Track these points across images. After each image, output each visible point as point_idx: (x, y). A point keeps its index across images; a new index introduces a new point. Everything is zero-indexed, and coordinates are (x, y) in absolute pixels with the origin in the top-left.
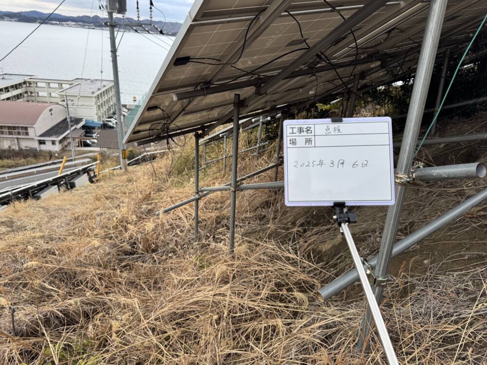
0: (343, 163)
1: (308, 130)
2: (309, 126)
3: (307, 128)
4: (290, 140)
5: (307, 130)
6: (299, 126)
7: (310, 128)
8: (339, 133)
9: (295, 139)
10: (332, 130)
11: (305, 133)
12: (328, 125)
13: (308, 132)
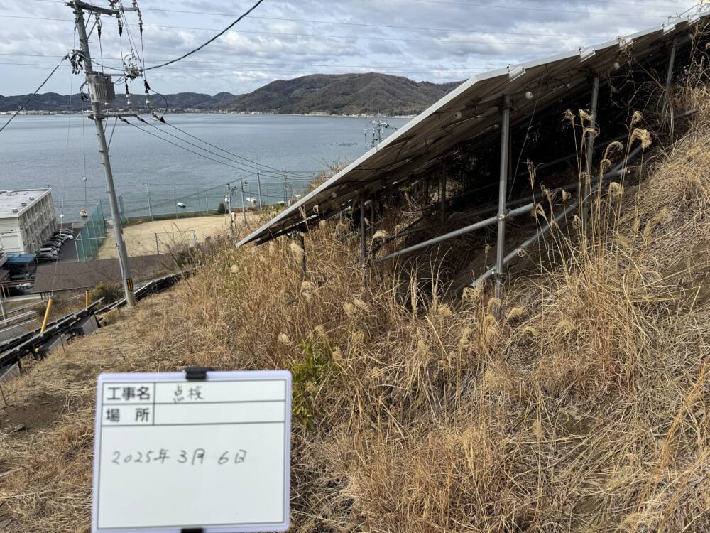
0: (202, 456)
1: (143, 393)
2: (145, 385)
3: (140, 390)
4: (108, 412)
5: (140, 393)
6: (126, 386)
7: (147, 389)
8: (199, 400)
9: (118, 410)
10: (185, 394)
11: (136, 399)
12: (180, 385)
13: (143, 396)
